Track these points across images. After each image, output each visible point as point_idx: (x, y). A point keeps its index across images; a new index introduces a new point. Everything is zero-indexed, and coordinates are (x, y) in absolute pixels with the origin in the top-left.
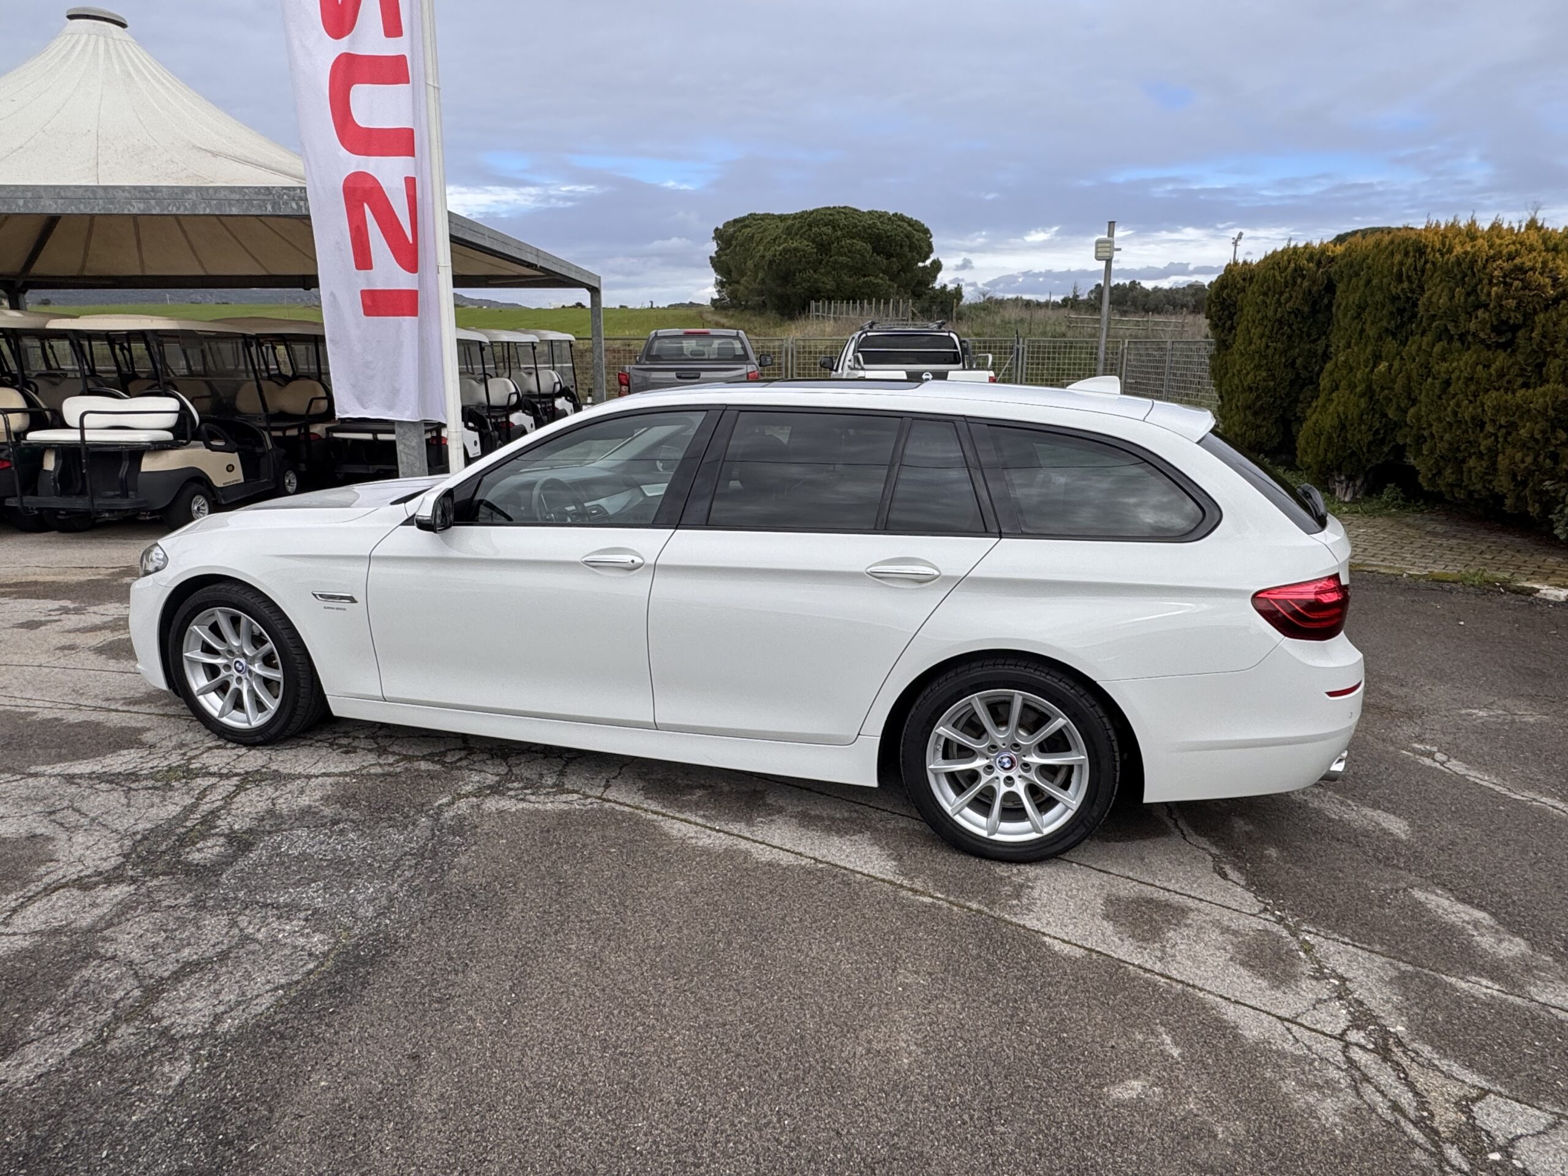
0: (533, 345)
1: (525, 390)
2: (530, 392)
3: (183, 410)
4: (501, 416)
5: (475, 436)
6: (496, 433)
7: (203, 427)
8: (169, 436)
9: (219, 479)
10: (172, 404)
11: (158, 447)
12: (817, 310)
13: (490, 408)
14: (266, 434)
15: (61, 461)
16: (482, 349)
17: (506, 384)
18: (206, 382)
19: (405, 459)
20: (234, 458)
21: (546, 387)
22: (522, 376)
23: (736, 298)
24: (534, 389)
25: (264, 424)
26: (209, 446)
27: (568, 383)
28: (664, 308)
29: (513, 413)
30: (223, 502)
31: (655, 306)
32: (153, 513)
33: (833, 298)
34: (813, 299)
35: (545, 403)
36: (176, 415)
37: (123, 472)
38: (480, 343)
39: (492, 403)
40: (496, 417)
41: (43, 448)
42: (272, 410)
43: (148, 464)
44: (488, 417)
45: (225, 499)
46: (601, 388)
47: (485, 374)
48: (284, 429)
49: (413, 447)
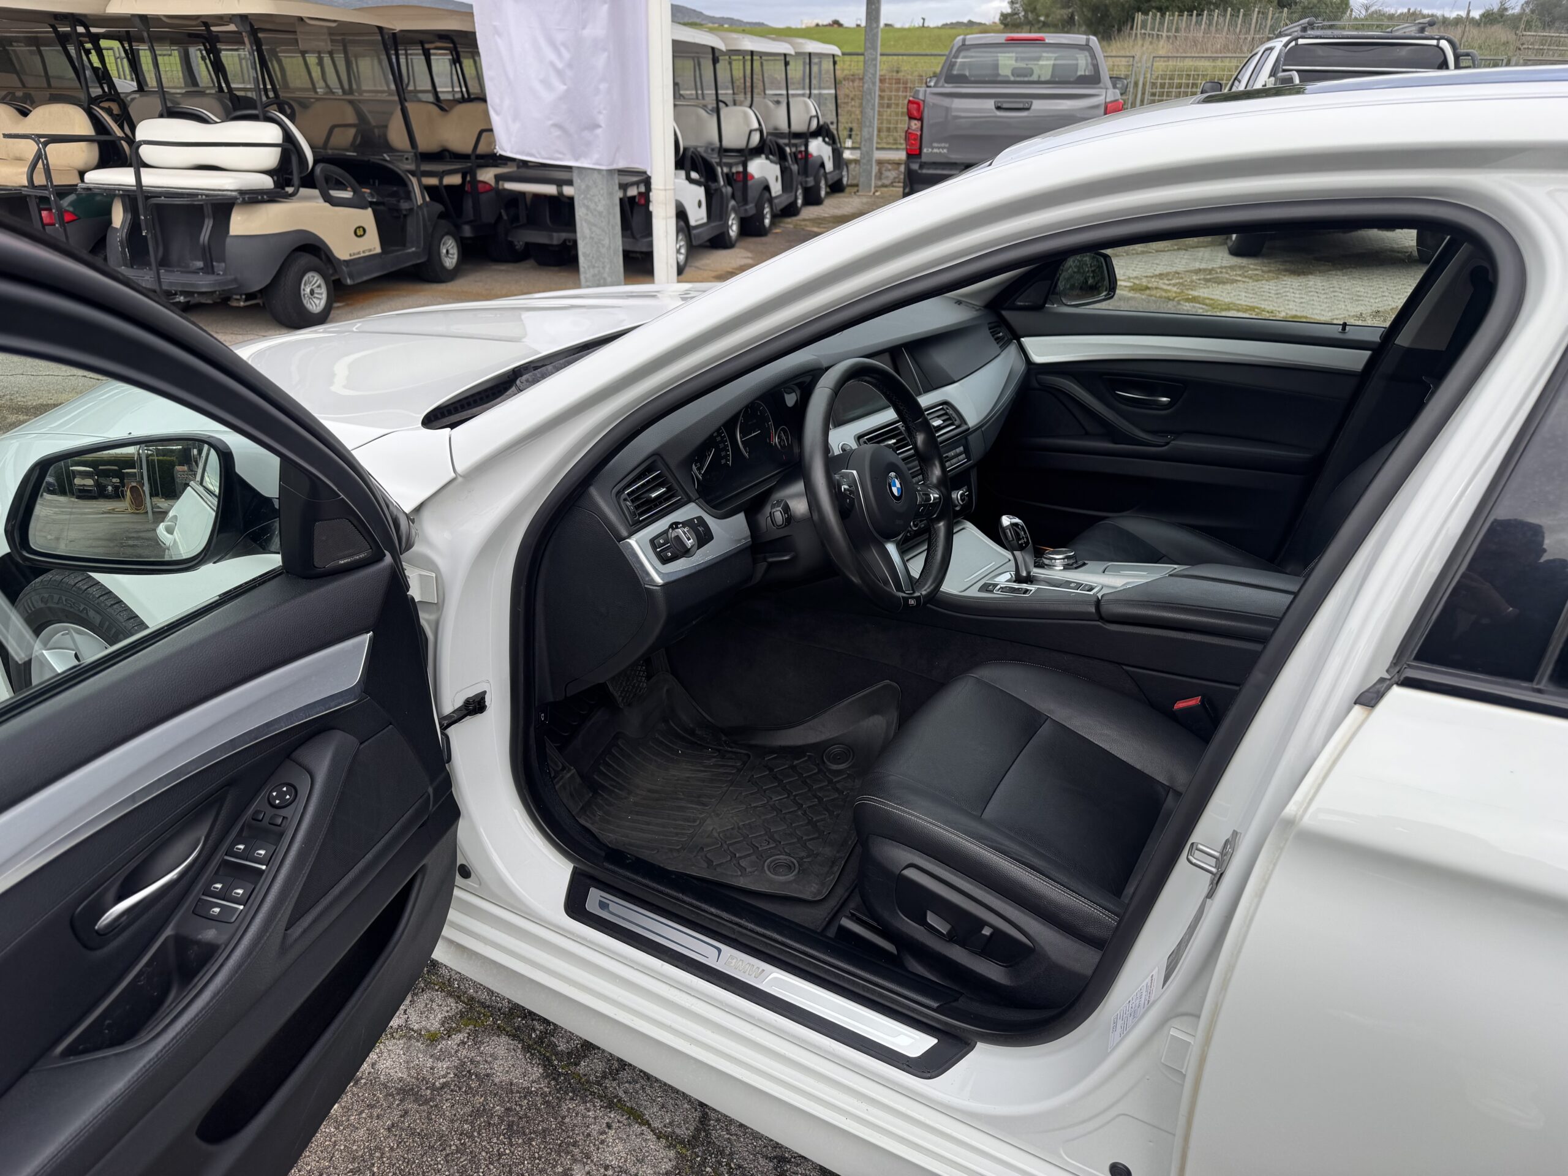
0: (786, 59)
1: (771, 126)
2: (776, 129)
3: (289, 144)
4: (737, 164)
5: (700, 192)
6: (729, 189)
7: (318, 169)
8: (267, 182)
9: (344, 248)
10: (270, 133)
11: (253, 198)
12: (1144, 26)
13: (723, 151)
14: (414, 180)
15: (129, 216)
16: (715, 61)
17: (746, 116)
18: (351, 102)
19: (587, 232)
20: (366, 217)
21: (798, 126)
22: (767, 106)
23: (1034, 10)
24: (783, 126)
25: (412, 167)
26: (328, 199)
27: (829, 117)
28: (938, 28)
29: (751, 159)
30: (349, 282)
31: (926, 25)
32: (250, 296)
33: (1167, 9)
34: (1139, 10)
35: (795, 145)
36: (279, 150)
37: (205, 235)
38: (713, 49)
39: (727, 143)
40: (730, 166)
41: (109, 194)
42: (425, 144)
43: (241, 224)
44: (720, 164)
45: (351, 277)
46: (871, 126)
47: (718, 101)
48: (441, 175)
49: (600, 213)
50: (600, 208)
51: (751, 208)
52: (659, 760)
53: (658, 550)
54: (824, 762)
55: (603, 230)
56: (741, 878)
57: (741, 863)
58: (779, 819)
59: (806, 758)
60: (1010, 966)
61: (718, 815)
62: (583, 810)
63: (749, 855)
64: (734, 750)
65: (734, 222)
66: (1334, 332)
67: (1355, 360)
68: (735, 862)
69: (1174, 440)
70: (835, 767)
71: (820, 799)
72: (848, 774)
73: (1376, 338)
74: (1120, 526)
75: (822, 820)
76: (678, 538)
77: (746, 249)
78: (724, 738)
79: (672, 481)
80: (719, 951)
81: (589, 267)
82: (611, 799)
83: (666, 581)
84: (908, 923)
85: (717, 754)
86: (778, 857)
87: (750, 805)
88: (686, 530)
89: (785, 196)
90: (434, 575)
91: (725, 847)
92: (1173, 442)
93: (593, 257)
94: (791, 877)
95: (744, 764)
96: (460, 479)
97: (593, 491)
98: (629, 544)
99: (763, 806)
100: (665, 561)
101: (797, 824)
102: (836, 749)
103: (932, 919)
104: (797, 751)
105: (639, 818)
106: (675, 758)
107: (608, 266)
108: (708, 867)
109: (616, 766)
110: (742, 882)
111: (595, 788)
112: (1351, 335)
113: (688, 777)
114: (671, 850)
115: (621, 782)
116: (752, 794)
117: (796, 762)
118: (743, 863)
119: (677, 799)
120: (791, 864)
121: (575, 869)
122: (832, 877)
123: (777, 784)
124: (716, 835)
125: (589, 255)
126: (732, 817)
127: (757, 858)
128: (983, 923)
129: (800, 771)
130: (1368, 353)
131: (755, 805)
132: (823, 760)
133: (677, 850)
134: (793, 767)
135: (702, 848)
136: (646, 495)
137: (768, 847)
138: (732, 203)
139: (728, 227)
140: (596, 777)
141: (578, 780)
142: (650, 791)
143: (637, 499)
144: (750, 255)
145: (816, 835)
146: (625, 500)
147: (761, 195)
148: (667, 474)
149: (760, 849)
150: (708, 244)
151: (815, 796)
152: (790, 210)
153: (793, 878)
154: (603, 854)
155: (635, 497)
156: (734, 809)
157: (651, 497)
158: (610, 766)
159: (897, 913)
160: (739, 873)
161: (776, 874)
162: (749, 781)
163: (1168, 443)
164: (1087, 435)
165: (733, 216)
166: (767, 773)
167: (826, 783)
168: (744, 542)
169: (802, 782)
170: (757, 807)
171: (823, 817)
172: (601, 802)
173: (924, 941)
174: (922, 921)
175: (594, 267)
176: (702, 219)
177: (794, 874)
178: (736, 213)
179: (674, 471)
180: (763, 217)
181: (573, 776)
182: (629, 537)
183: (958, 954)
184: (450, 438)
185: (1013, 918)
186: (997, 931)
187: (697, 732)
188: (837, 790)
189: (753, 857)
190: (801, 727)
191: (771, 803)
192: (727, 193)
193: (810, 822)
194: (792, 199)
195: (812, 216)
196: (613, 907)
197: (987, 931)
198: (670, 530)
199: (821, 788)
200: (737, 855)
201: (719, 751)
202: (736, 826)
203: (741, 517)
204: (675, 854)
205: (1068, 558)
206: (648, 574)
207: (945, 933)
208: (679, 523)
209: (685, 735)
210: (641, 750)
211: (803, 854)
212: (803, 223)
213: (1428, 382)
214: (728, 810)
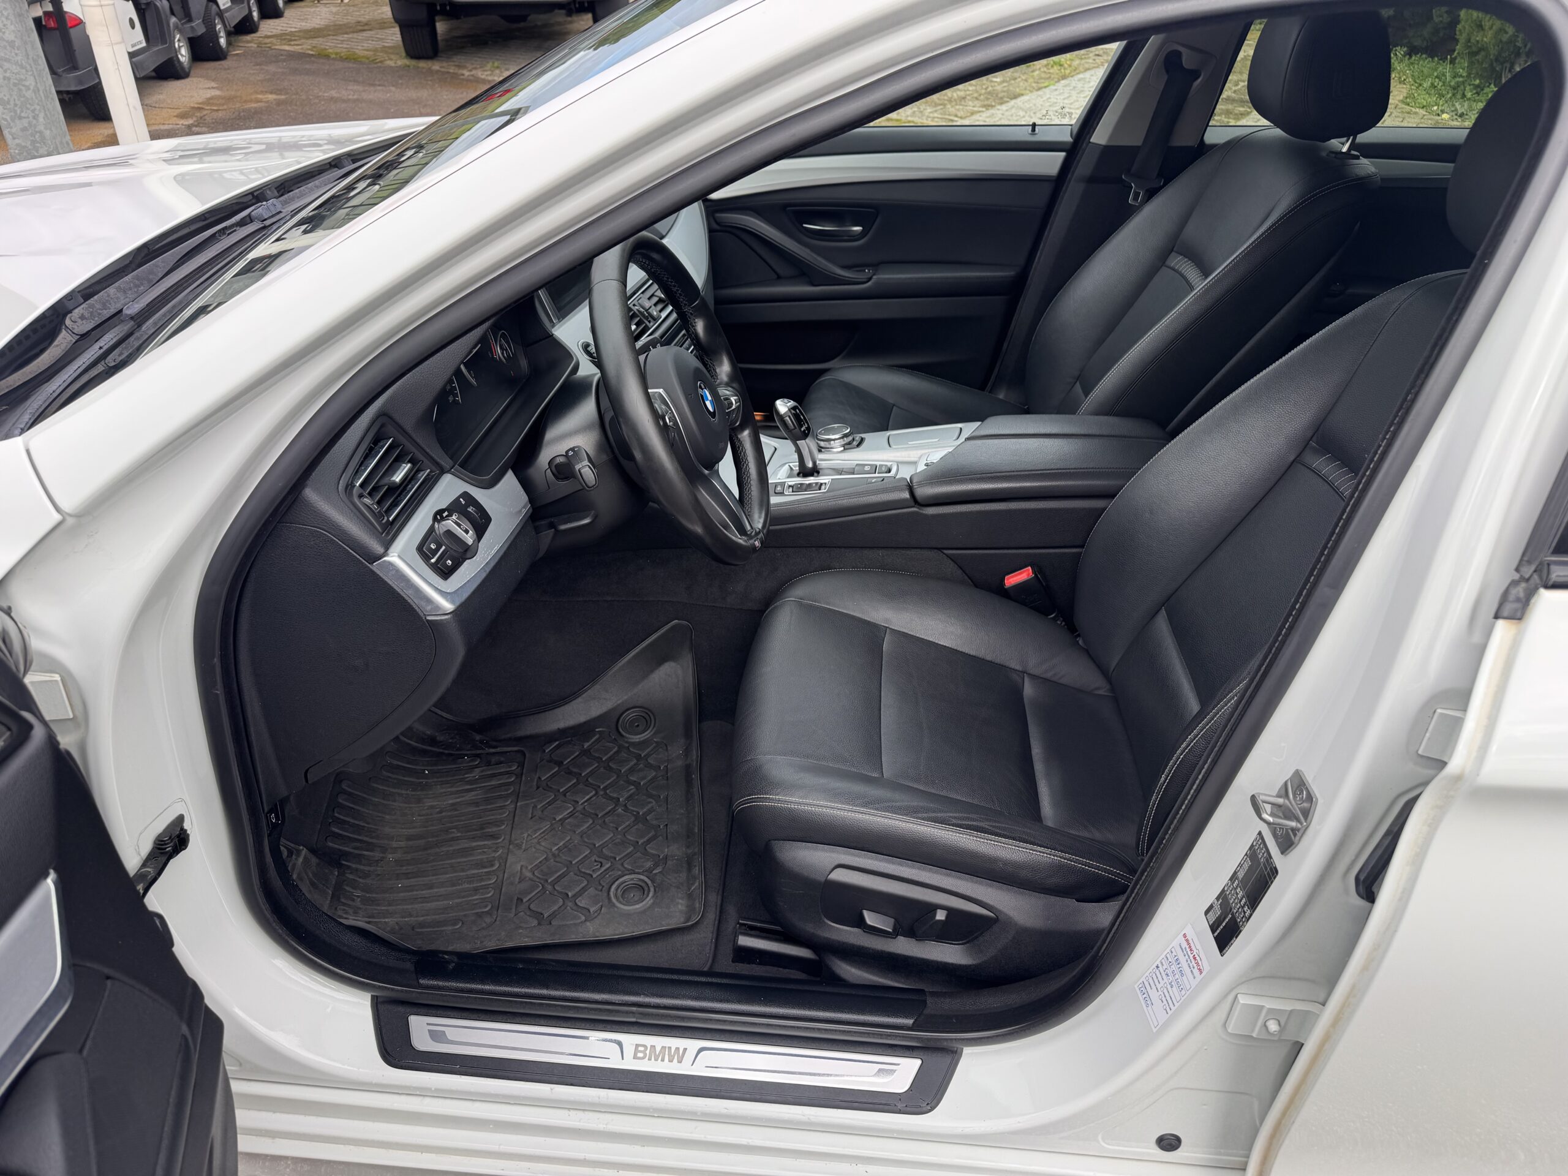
5: (128, 8)
49: (11, 44)
50: (12, 37)
51: (198, 27)
52: (403, 792)
53: (433, 561)
54: (622, 735)
55: (22, 67)
56: (588, 924)
57: (579, 904)
58: (598, 827)
59: (597, 736)
60: (967, 942)
61: (519, 846)
62: (335, 897)
63: (584, 889)
64: (498, 750)
65: (181, 44)
66: (1024, 135)
67: (1050, 163)
68: (570, 904)
69: (874, 275)
70: (636, 738)
71: (636, 784)
72: (656, 742)
73: (1067, 137)
74: (840, 379)
75: (650, 811)
76: (449, 533)
77: (208, 78)
78: (478, 737)
79: (413, 449)
80: (620, 1044)
81: (13, 119)
82: (362, 867)
83: (458, 603)
84: (837, 928)
85: (479, 760)
86: (621, 880)
87: (555, 819)
88: (454, 517)
89: (236, 8)
90: (57, 677)
91: (549, 887)
92: (874, 277)
93: (16, 105)
94: (649, 901)
95: (522, 765)
96: (70, 521)
97: (310, 494)
98: (390, 564)
99: (571, 815)
100: (446, 573)
101: (623, 827)
102: (631, 715)
103: (870, 918)
104: (582, 731)
105: (413, 881)
106: (424, 781)
107: (42, 115)
108: (539, 924)
109: (352, 821)
110: (592, 930)
111: (333, 860)
112: (1042, 136)
113: (453, 804)
114: (479, 915)
115: (365, 839)
116: (550, 804)
117: (586, 745)
118: (582, 902)
119: (453, 839)
120: (640, 883)
121: (373, 997)
122: (697, 884)
123: (575, 781)
124: (529, 875)
125: (8, 102)
126: (539, 843)
127: (596, 889)
128: (933, 908)
129: (597, 755)
130: (1063, 154)
131: (560, 817)
132: (619, 732)
133: (487, 912)
134: (586, 753)
135: (520, 900)
136: (386, 480)
137: (603, 869)
138: (173, 20)
139: (176, 52)
140: (331, 844)
141: (314, 860)
142: (409, 838)
143: (375, 489)
144: (213, 84)
145: (652, 833)
146: (361, 496)
147: (207, 9)
148: (402, 439)
149: (594, 876)
150: (153, 74)
151: (630, 783)
152: (245, 27)
153: (652, 901)
154: (409, 966)
155: (371, 487)
156: (536, 831)
157: (394, 482)
158: (344, 822)
159: (824, 921)
160: (583, 918)
161: (628, 904)
162: (538, 788)
163: (870, 279)
164: (779, 278)
165: (178, 36)
166: (557, 769)
167: (635, 761)
168: (524, 511)
169: (605, 768)
170: (564, 819)
171: (650, 806)
172: (351, 877)
173: (862, 944)
174: (860, 923)
175: (20, 118)
176: (141, 42)
177: (651, 894)
178: (181, 32)
179: (414, 436)
180: (217, 38)
181: (305, 858)
182: (385, 554)
183: (904, 946)
184: (28, 452)
185: (968, 893)
186: (951, 912)
187: (438, 738)
188: (649, 766)
189: (591, 891)
190: (580, 700)
191: (579, 808)
192: (163, 7)
193: (638, 818)
194: (246, 12)
195: (275, 32)
196: (451, 1033)
197: (941, 915)
198: (436, 525)
199: (632, 770)
200: (570, 894)
201: (478, 756)
202: (550, 854)
203: (510, 478)
204: (488, 920)
205: (846, 436)
206: (429, 601)
207: (891, 930)
208: (442, 511)
209: (424, 747)
210: (375, 785)
211: (649, 864)
212: (268, 40)
213: (1129, 181)
214: (529, 835)
